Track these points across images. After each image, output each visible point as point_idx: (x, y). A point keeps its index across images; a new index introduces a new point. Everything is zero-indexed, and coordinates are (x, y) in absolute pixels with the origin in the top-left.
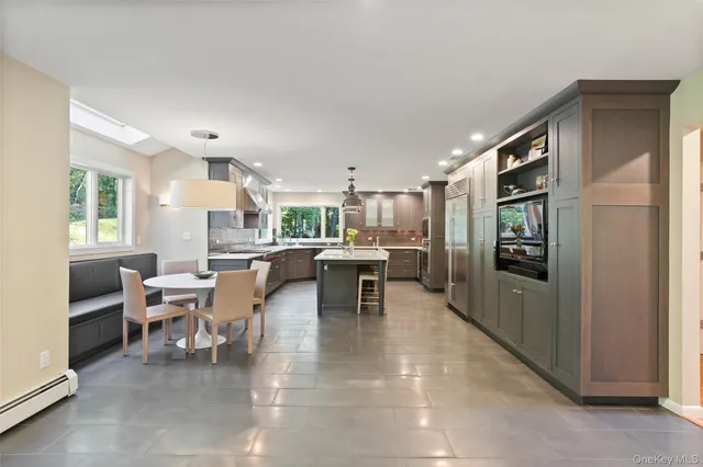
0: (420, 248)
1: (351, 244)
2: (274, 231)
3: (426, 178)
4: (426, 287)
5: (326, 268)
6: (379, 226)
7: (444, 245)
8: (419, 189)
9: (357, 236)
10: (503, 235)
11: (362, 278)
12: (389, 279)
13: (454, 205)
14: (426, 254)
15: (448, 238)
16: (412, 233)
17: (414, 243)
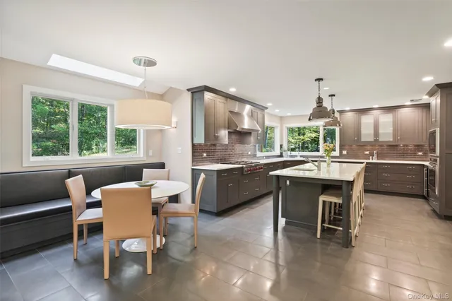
0: (427, 163)
2: (281, 146)
4: (434, 211)
5: (288, 183)
8: (425, 99)
11: (322, 198)
16: (419, 147)
17: (421, 158)
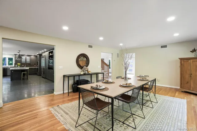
1: (19, 67)
3: (38, 54)
5: (13, 71)
6: (26, 63)
7: (41, 67)
8: (36, 55)
9: (20, 65)
10: (50, 65)
11: (22, 73)
12: (29, 74)
13: (43, 59)
14: (38, 68)
15: (42, 65)
16: (35, 64)
17: (35, 66)
